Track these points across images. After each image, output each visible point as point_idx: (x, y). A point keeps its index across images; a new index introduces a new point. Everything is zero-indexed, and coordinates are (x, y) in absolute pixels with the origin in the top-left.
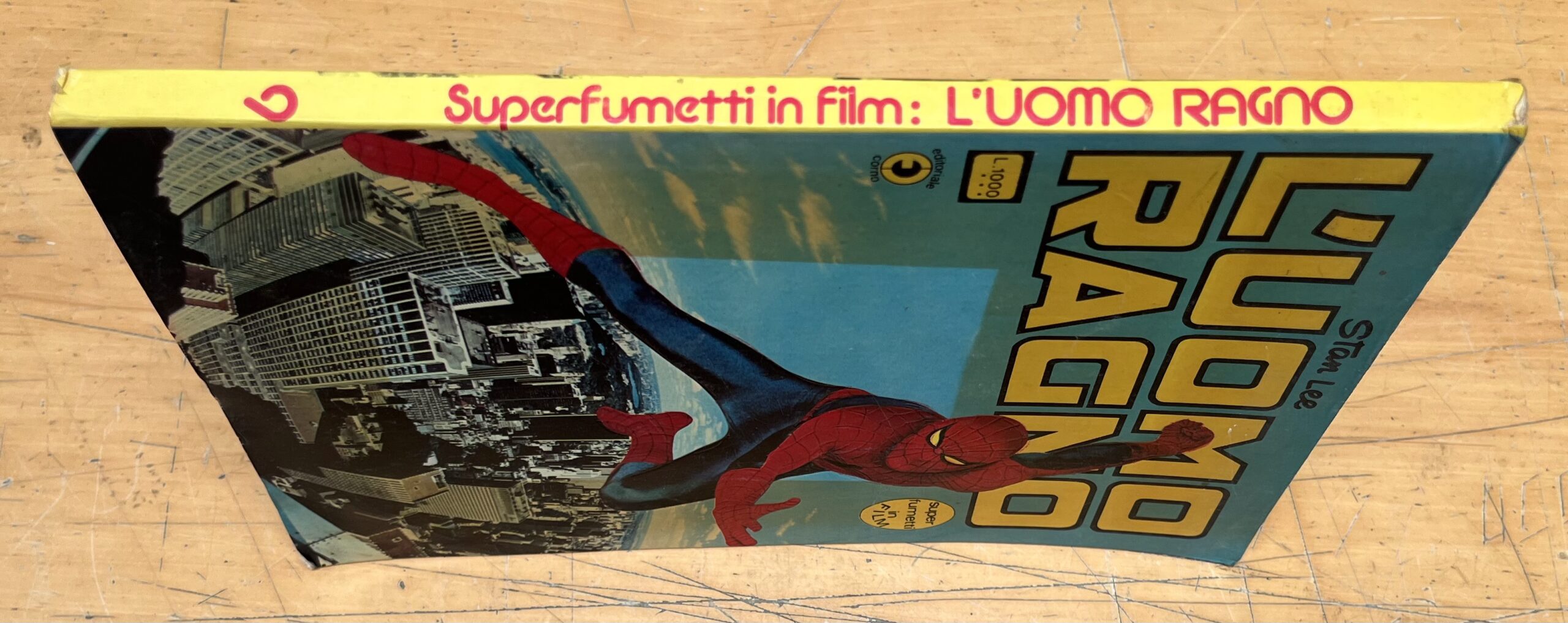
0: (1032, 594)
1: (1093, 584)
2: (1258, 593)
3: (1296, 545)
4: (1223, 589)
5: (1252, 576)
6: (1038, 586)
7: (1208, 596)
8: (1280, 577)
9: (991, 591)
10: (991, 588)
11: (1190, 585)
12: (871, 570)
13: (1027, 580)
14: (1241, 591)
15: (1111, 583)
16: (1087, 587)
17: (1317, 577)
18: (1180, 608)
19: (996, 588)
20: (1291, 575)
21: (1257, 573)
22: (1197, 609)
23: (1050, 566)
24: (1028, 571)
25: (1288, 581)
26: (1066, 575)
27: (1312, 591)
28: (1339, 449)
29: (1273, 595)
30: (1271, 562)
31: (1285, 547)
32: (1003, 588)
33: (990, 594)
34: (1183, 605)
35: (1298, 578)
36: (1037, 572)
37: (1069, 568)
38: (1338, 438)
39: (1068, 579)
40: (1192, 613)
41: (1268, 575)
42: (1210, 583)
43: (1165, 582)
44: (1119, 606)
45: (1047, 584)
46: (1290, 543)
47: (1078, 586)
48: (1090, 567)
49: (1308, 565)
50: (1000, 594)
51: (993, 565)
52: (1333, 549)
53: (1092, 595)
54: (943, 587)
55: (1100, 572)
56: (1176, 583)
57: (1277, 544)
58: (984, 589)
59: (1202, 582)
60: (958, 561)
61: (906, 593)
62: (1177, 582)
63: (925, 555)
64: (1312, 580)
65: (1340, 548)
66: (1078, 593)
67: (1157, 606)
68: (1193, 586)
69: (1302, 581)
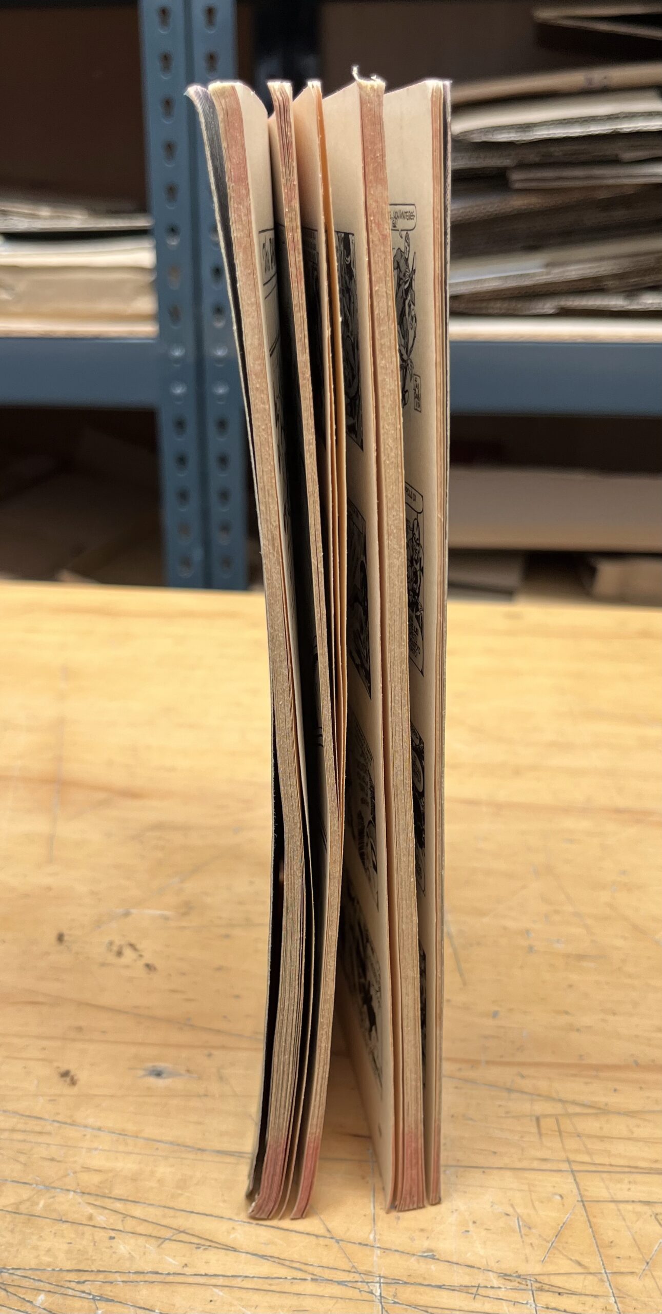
0: (287, 1287)
1: (356, 1282)
2: (547, 1308)
3: (594, 1263)
4: (507, 1300)
5: (541, 1289)
6: (293, 1279)
7: (488, 1306)
8: (573, 1294)
9: (239, 1279)
10: (240, 1276)
11: (468, 1293)
12: (111, 1247)
13: (282, 1272)
14: (527, 1304)
15: (377, 1282)
16: (350, 1284)
17: (618, 1297)
19: (246, 1277)
20: (587, 1293)
21: (547, 1287)
23: (311, 1260)
24: (287, 1263)
25: (583, 1298)
26: (326, 1270)
27: (611, 1311)
28: (639, 1177)
30: (565, 1278)
31: (579, 1264)
32: (253, 1277)
33: (238, 1282)
35: (596, 1296)
36: (295, 1265)
37: (331, 1264)
38: (636, 1168)
39: (327, 1274)
41: (560, 1291)
42: (491, 1293)
43: (440, 1287)
44: (383, 1307)
45: (303, 1277)
46: (585, 1261)
47: (340, 1283)
48: (356, 1265)
49: (606, 1285)
51: (247, 1253)
52: (637, 1271)
53: (354, 1293)
54: (187, 1271)
55: (366, 1271)
56: (452, 1289)
57: (571, 1260)
58: (232, 1276)
59: (481, 1291)
60: (210, 1246)
61: (143, 1273)
63: (174, 1238)
64: (612, 1300)
65: (644, 1270)
66: (336, 1290)
67: (427, 1311)
68: (472, 1294)
69: (602, 1300)
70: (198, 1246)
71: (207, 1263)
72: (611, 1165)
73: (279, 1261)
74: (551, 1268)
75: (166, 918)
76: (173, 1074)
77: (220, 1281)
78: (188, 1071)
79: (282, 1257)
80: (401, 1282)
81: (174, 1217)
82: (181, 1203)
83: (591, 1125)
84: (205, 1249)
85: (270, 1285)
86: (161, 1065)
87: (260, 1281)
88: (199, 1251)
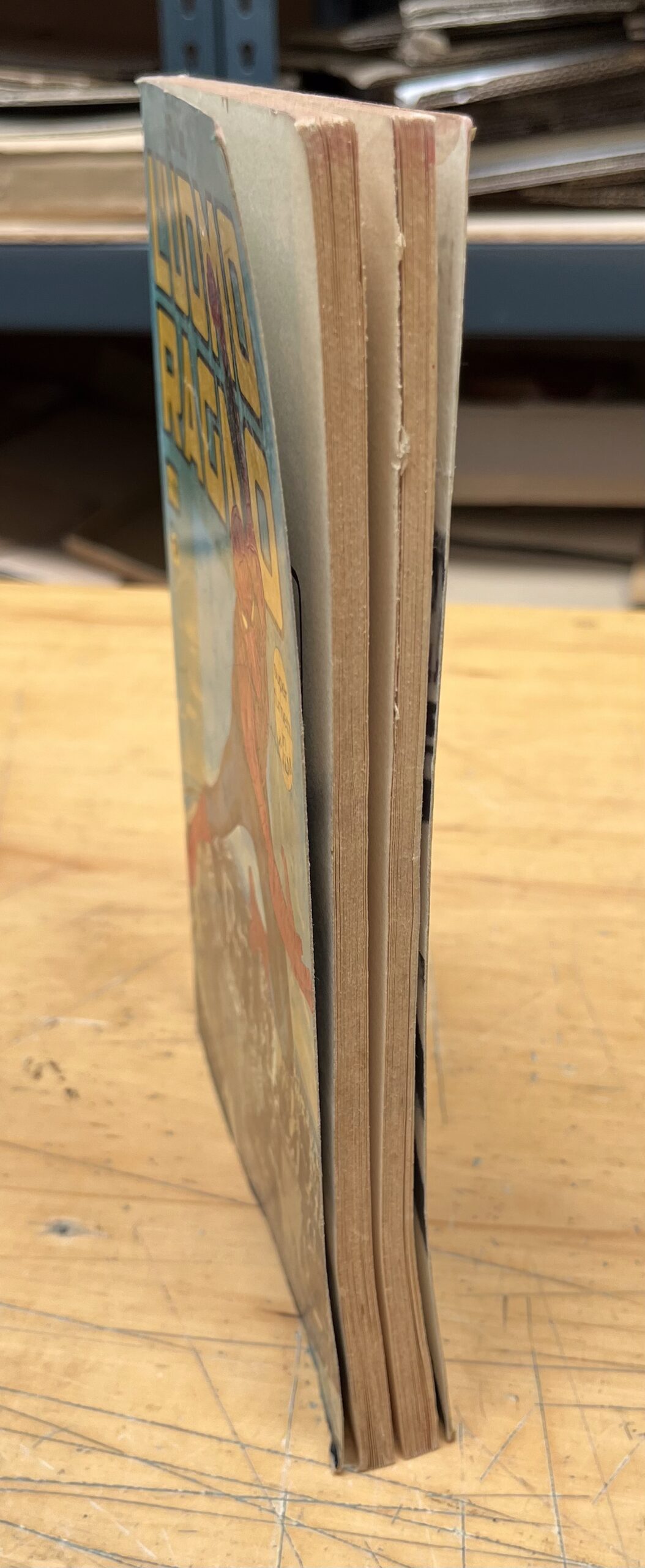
0: (177, 1501)
1: (258, 1497)
2: (477, 1537)
3: (542, 1484)
4: (431, 1526)
5: (473, 1514)
6: (186, 1492)
7: (408, 1533)
8: (511, 1520)
9: (122, 1490)
10: (124, 1486)
11: (387, 1516)
13: (173, 1482)
14: (454, 1531)
15: (281, 1499)
16: (249, 1501)
17: (564, 1527)
18: (366, 1543)
19: (131, 1487)
20: (528, 1519)
21: (480, 1512)
22: (389, 1548)
23: (208, 1469)
24: (180, 1472)
25: (524, 1526)
26: (225, 1483)
27: (553, 1543)
28: (614, 1376)
29: (497, 1542)
30: (503, 1500)
31: (525, 1483)
32: (139, 1488)
33: (120, 1494)
34: (370, 1540)
35: (537, 1525)
36: (189, 1475)
37: (233, 1474)
38: (614, 1363)
39: (225, 1487)
40: (381, 1552)
41: (497, 1516)
42: (413, 1516)
43: (355, 1507)
44: (284, 1530)
45: (197, 1490)
46: (531, 1479)
47: (238, 1499)
48: (260, 1476)
49: (553, 1510)
50: (132, 1496)
51: (135, 1458)
52: (591, 1494)
53: (253, 1512)
54: (64, 1478)
55: (271, 1484)
56: (368, 1510)
57: (515, 1477)
58: (115, 1486)
59: (403, 1514)
60: (94, 1448)
61: (12, 1479)
62: (370, 1509)
63: (53, 1437)
64: (556, 1530)
65: (600, 1494)
66: (233, 1507)
67: (334, 1537)
68: (391, 1516)
69: (543, 1529)
70: (80, 1448)
71: (87, 1469)
72: (584, 1360)
73: (171, 1469)
74: (489, 1487)
75: (98, 1030)
76: (79, 1231)
77: (99, 1492)
78: (99, 1228)
79: (176, 1464)
80: (309, 1499)
81: (57, 1411)
82: (67, 1395)
83: (568, 1309)
84: (88, 1452)
85: (157, 1498)
86: (67, 1219)
87: (146, 1493)
88: (81, 1454)
